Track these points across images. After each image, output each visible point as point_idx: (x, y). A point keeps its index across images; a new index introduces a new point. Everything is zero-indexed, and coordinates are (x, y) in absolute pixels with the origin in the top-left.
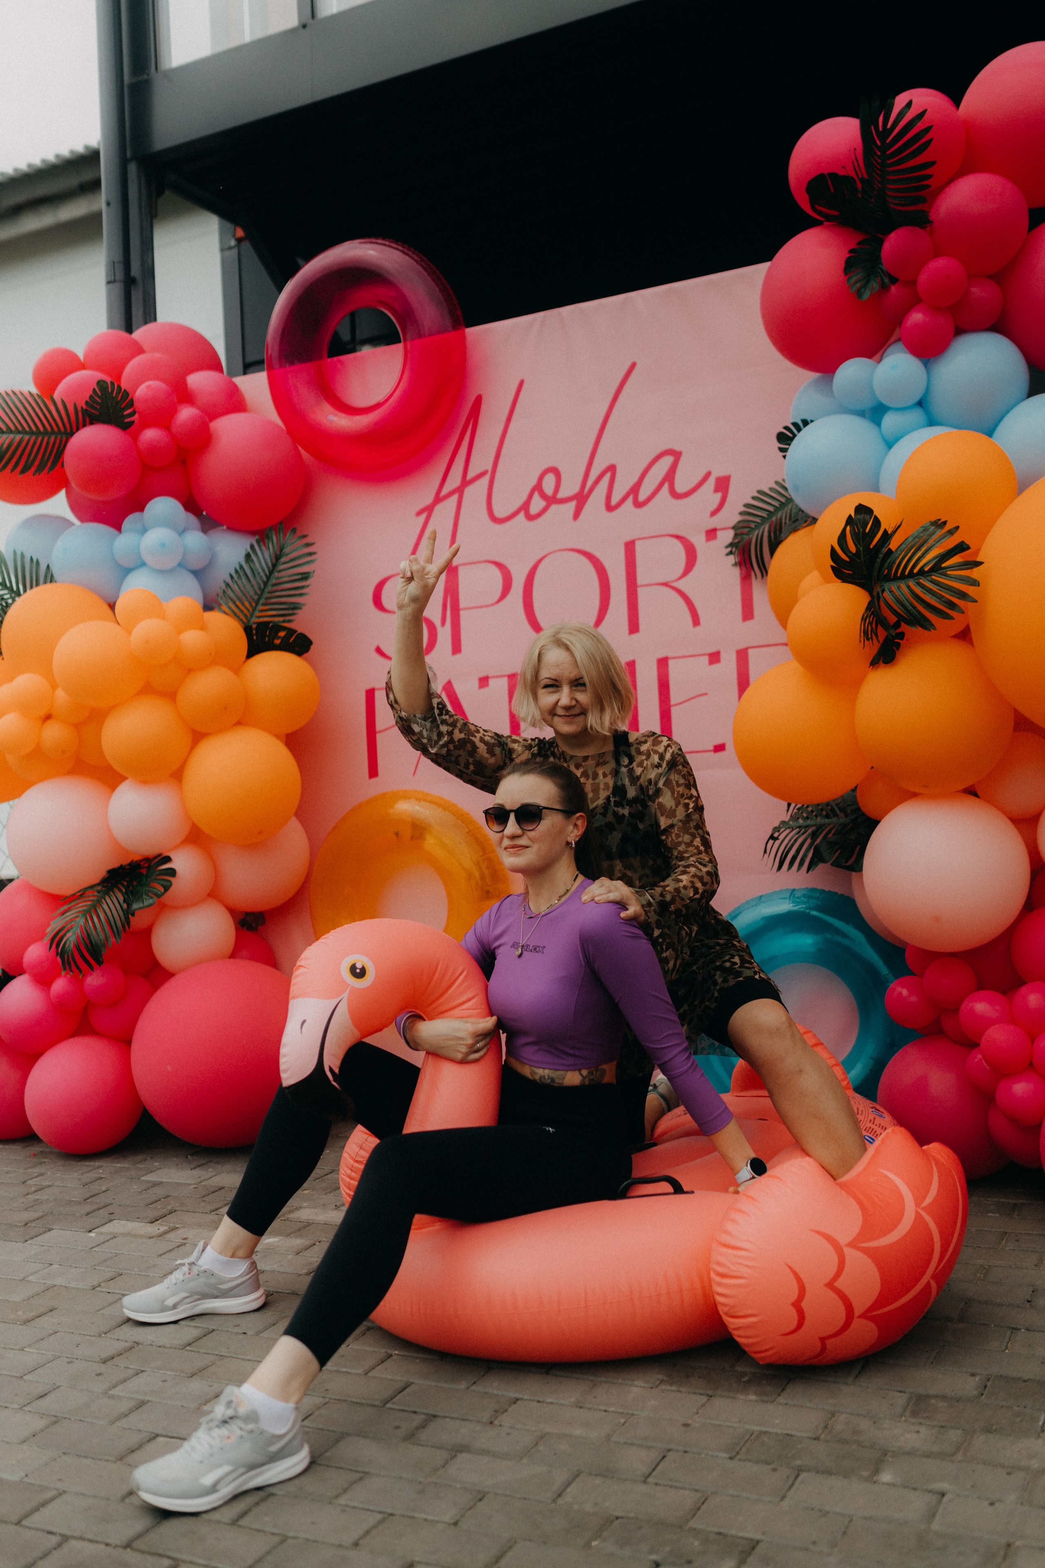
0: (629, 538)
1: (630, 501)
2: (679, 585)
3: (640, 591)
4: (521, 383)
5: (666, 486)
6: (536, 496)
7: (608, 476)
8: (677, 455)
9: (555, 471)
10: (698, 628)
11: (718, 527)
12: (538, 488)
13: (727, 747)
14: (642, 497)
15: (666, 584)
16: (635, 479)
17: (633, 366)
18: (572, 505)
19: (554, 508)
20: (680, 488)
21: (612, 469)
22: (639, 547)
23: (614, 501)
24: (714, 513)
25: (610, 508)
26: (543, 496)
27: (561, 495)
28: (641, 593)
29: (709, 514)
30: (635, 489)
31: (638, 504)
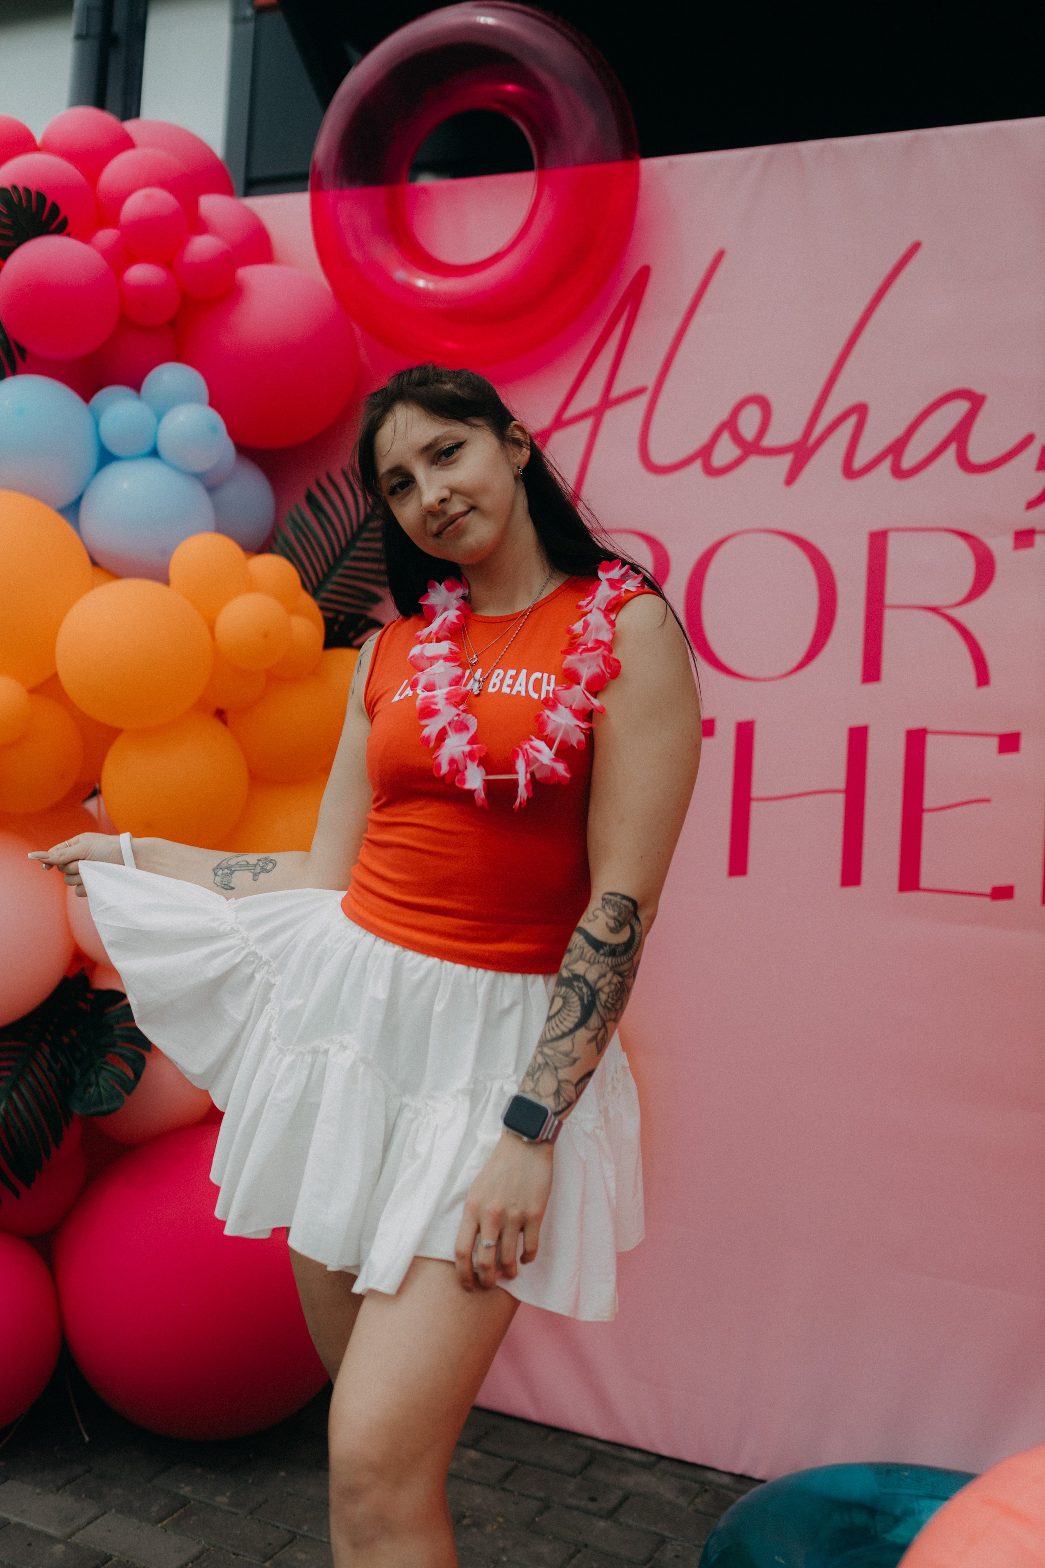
0: (878, 526)
1: (887, 464)
2: (956, 613)
3: (888, 614)
4: (720, 256)
5: (952, 449)
6: (725, 437)
7: (852, 420)
8: (976, 401)
9: (763, 403)
10: (984, 690)
11: (1038, 528)
12: (730, 425)
13: (1017, 892)
14: (908, 461)
15: (934, 610)
16: (898, 431)
17: (916, 247)
18: (785, 461)
19: (754, 461)
20: (976, 455)
21: (861, 410)
22: (894, 543)
23: (859, 462)
24: (1031, 505)
25: (849, 472)
26: (737, 438)
27: (768, 441)
28: (890, 618)
29: (1023, 505)
30: (897, 448)
31: (899, 473)
